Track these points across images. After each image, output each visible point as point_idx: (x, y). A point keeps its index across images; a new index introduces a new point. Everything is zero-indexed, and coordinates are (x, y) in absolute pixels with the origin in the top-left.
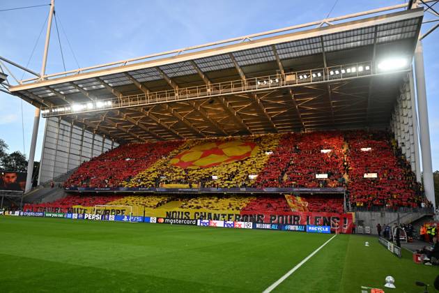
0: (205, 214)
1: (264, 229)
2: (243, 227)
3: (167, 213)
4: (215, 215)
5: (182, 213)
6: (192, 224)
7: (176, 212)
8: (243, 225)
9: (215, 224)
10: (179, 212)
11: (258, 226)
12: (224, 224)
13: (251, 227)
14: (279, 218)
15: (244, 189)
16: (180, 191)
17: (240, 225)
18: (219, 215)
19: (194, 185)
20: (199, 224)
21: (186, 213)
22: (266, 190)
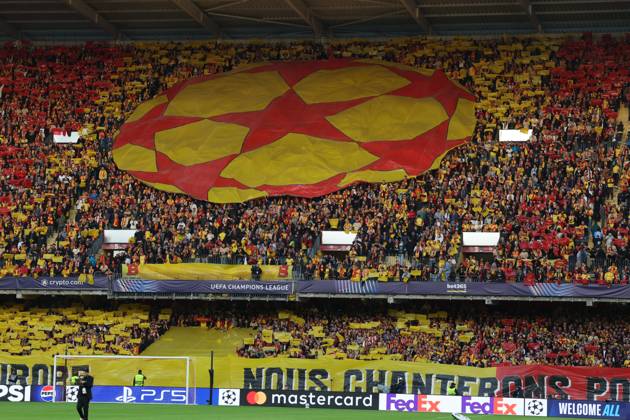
0: (382, 374)
1: (582, 416)
2: (519, 411)
3: (248, 372)
4: (417, 376)
5: (302, 372)
6: (361, 406)
7: (279, 371)
8: (520, 406)
9: (434, 405)
10: (290, 373)
11: (563, 408)
12: (464, 405)
13: (544, 413)
14: (613, 385)
15: (461, 287)
16: (219, 293)
17: (510, 408)
18: (429, 377)
19: (271, 271)
20: (382, 405)
21: (313, 373)
22: (538, 291)
